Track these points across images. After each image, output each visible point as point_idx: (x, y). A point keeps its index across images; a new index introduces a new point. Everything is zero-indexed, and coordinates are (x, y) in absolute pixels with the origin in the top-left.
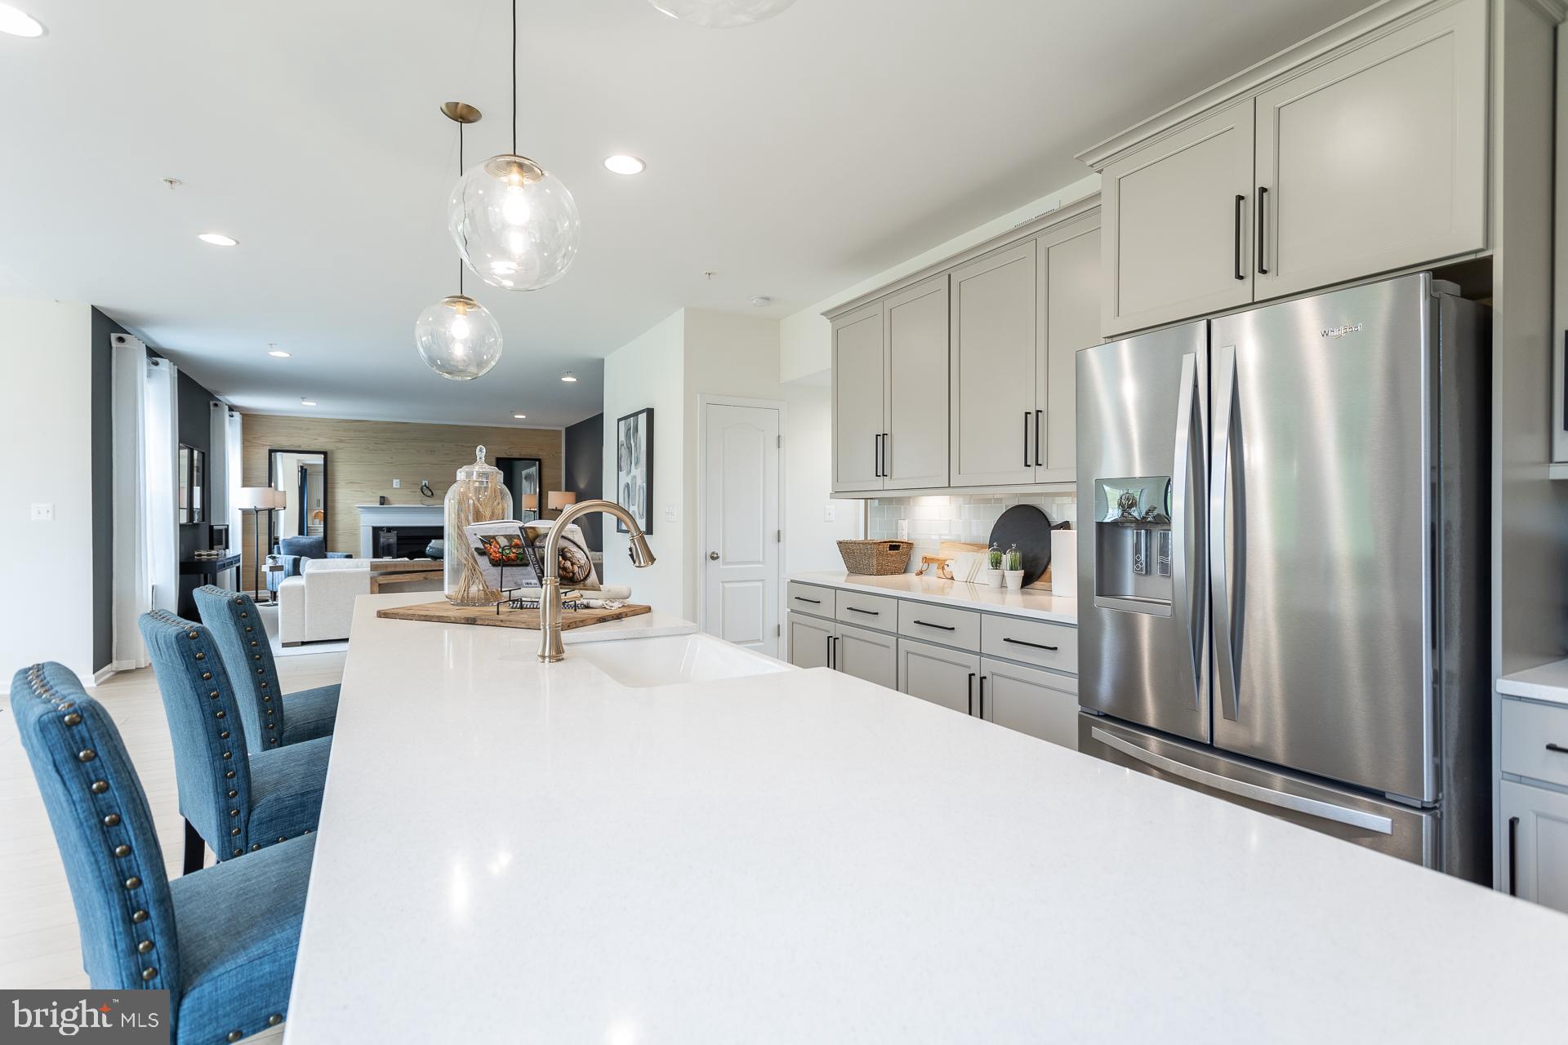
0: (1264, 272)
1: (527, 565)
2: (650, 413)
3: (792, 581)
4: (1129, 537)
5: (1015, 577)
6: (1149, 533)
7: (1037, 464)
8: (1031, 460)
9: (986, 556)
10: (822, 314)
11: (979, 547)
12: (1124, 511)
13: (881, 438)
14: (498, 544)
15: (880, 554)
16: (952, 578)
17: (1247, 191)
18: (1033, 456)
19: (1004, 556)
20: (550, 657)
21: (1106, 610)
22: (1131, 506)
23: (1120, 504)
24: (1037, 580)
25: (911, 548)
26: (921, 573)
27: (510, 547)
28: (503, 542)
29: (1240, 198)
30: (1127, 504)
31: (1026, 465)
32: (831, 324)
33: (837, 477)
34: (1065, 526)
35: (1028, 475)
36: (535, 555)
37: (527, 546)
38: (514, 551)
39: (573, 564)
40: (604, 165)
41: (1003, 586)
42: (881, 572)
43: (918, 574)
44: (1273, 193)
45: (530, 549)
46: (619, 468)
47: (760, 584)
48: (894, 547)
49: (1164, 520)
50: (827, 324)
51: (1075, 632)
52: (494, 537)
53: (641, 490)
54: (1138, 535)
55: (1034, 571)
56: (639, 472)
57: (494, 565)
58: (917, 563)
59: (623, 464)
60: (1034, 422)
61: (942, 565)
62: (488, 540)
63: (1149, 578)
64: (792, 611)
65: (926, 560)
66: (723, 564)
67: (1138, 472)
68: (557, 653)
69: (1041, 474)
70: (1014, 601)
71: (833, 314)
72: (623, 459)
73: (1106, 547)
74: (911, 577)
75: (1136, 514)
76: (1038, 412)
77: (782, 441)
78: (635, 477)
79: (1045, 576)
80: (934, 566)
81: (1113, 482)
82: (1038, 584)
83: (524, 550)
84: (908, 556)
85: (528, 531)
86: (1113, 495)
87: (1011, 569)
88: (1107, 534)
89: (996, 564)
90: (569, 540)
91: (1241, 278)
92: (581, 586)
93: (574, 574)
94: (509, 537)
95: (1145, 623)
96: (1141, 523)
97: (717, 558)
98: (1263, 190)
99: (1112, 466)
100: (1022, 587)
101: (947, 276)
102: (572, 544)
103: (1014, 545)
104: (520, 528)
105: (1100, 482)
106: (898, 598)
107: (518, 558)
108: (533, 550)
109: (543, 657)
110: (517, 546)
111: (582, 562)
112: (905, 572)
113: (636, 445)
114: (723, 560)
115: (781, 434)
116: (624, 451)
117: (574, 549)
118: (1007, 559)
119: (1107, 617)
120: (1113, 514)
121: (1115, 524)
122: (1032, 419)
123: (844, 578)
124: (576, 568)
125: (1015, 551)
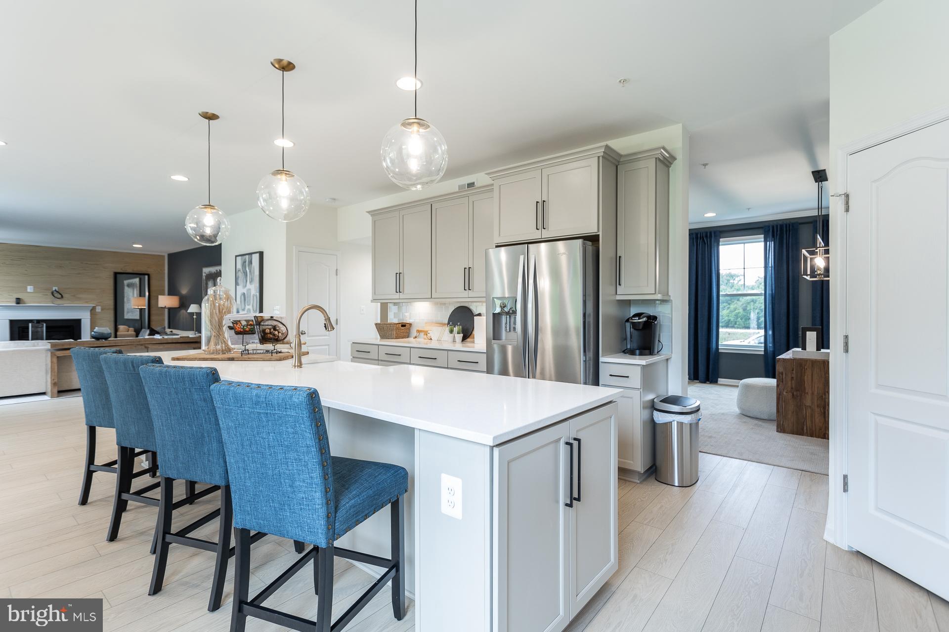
0: (545, 229)
1: (254, 333)
2: (261, 254)
3: (353, 343)
4: (504, 318)
5: (459, 337)
6: (510, 317)
7: (469, 289)
8: (467, 288)
9: (447, 329)
10: (367, 212)
11: (444, 324)
12: (502, 309)
13: (399, 275)
14: (241, 324)
15: (397, 329)
16: (431, 339)
17: (540, 201)
18: (468, 286)
19: (455, 328)
20: (298, 366)
21: (496, 345)
22: (504, 307)
23: (501, 306)
24: (468, 338)
25: (411, 326)
26: (416, 337)
27: (247, 325)
28: (244, 323)
29: (537, 202)
30: (503, 306)
31: (465, 290)
32: (371, 218)
33: (374, 293)
34: (479, 315)
35: (466, 294)
36: (260, 329)
37: (256, 325)
38: (249, 327)
39: (279, 333)
40: (273, 142)
41: (454, 341)
42: (397, 337)
43: (414, 338)
44: (547, 202)
45: (258, 326)
46: (237, 284)
47: (327, 347)
48: (403, 326)
49: (515, 312)
50: (369, 218)
51: (485, 355)
52: (239, 321)
53: (255, 298)
54: (507, 317)
55: (467, 334)
56: (254, 288)
57: (236, 334)
58: (414, 333)
59: (240, 281)
60: (468, 271)
61: (426, 333)
62: (236, 322)
63: (510, 333)
64: (353, 357)
65: (419, 331)
66: (308, 337)
67: (507, 295)
68: (300, 365)
69: (471, 294)
70: (459, 346)
71: (373, 213)
72: (239, 279)
73: (496, 323)
74: (411, 339)
75: (506, 310)
76: (469, 268)
77: (338, 272)
78: (249, 290)
79: (471, 336)
80: (422, 334)
81: (498, 298)
82: (468, 340)
83: (254, 327)
84: (409, 329)
85: (258, 318)
86: (498, 303)
87: (458, 334)
88: (496, 317)
89: (451, 331)
90: (279, 322)
91: (538, 229)
92: (281, 342)
93: (278, 337)
94: (247, 321)
95: (510, 349)
96: (508, 313)
97: (305, 333)
98: (544, 201)
99: (497, 293)
100: (462, 341)
101: (430, 205)
102: (279, 323)
103: (459, 323)
104: (255, 317)
105: (493, 298)
106: (410, 347)
107: (250, 330)
108: (259, 326)
109: (295, 366)
110: (251, 325)
111: (284, 331)
112: (408, 337)
113: (250, 271)
114: (307, 334)
115: (338, 269)
116: (240, 274)
117: (281, 326)
118: (456, 329)
119: (496, 347)
120: (498, 310)
121: (499, 314)
122: (467, 271)
123: (379, 340)
124: (280, 334)
125: (460, 325)
